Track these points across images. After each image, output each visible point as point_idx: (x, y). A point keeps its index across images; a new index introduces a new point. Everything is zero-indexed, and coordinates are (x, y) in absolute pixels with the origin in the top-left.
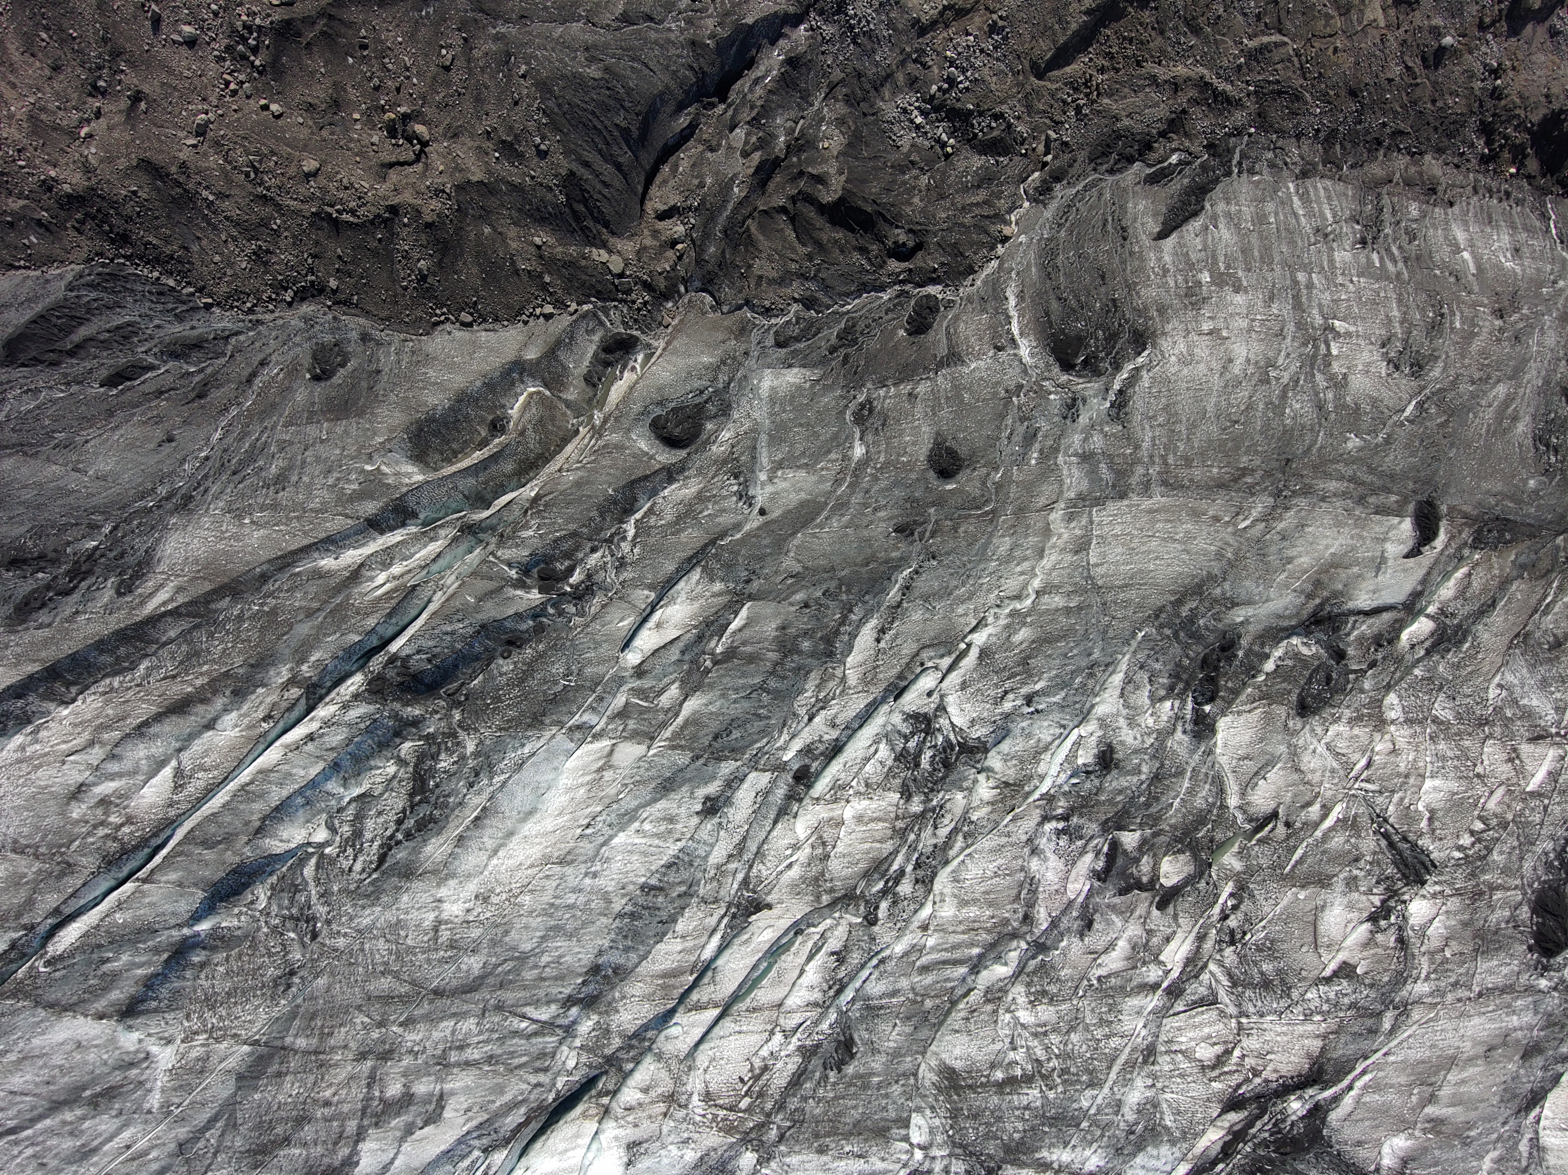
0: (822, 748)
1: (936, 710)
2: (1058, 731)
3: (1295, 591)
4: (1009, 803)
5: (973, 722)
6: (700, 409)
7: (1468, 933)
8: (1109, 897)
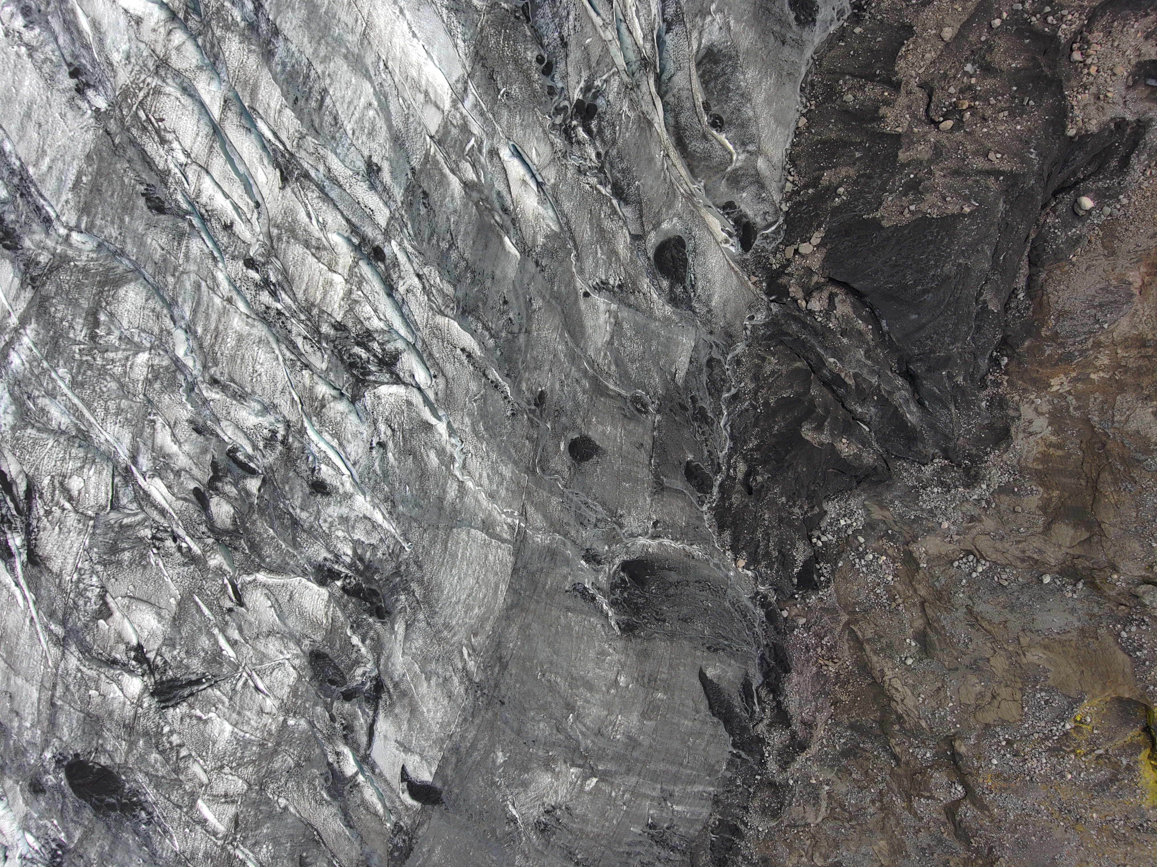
0: (395, 277)
1: (398, 376)
2: (352, 458)
3: (404, 675)
4: (307, 402)
5: (379, 398)
6: (681, 280)
7: (102, 712)
8: (214, 452)
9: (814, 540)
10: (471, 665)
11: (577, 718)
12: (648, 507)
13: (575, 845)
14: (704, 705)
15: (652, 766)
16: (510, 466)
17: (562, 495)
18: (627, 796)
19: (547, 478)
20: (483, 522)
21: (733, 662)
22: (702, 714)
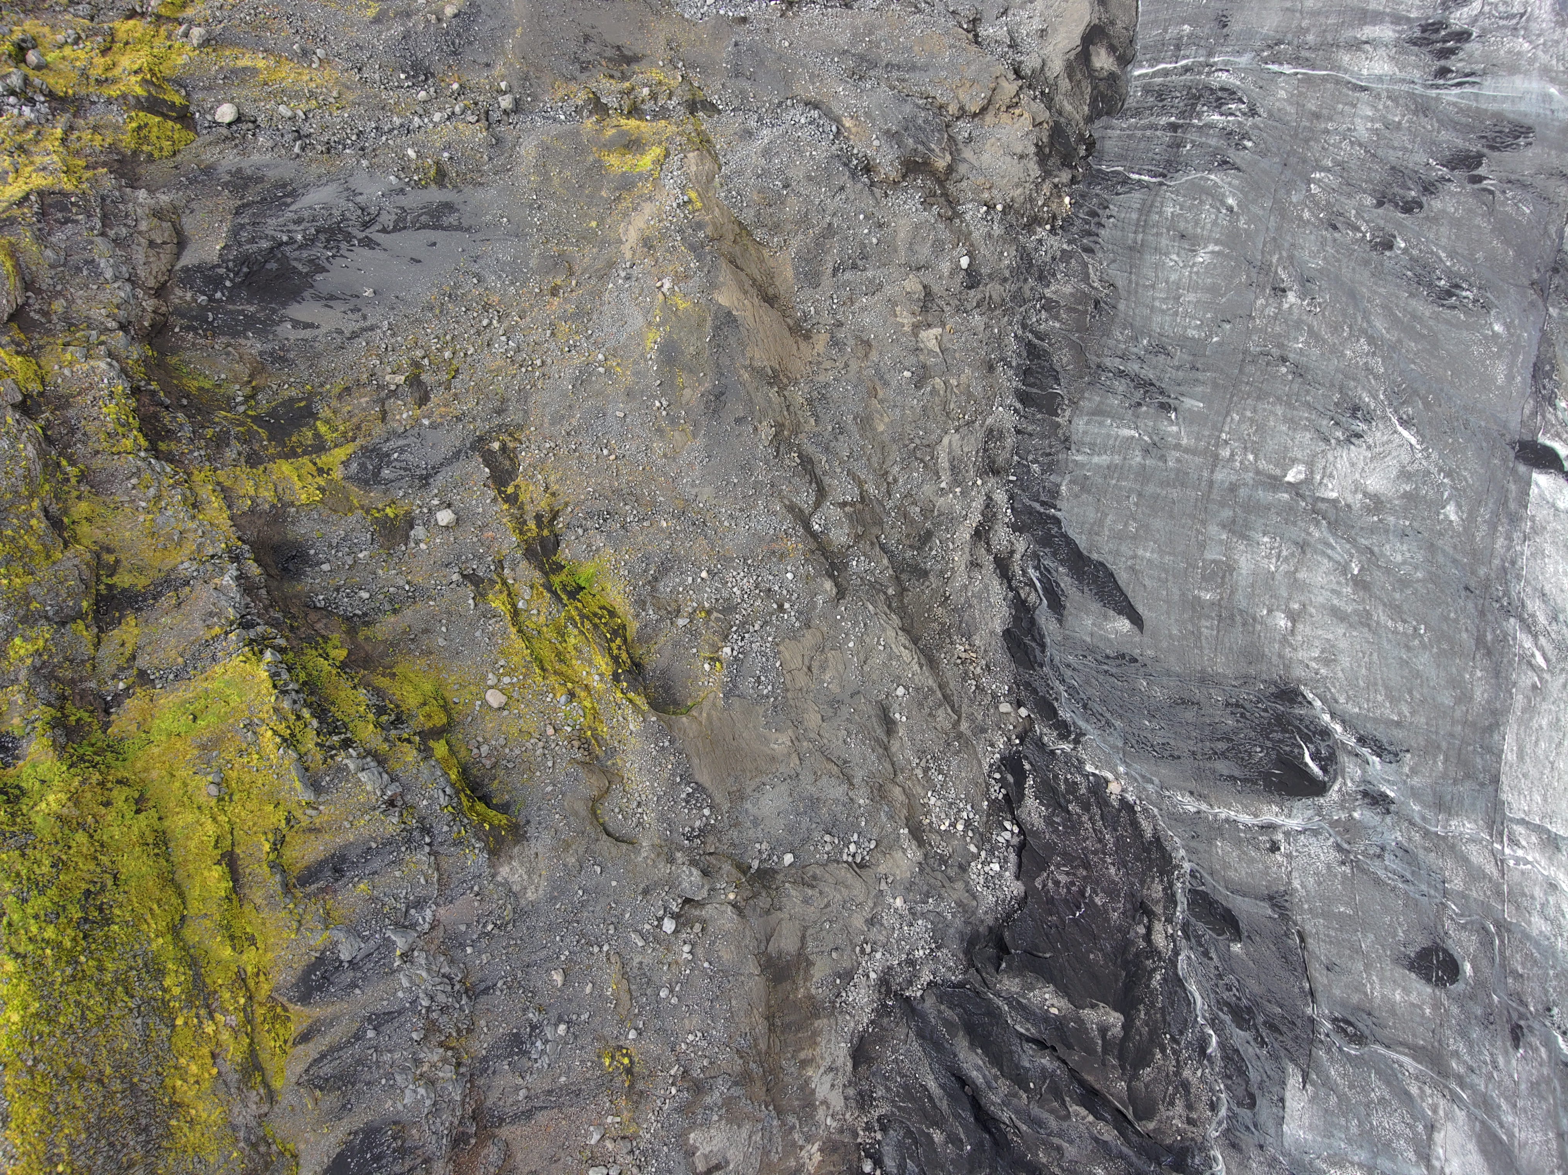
9: (1016, 830)
10: (1528, 643)
11: (1344, 569)
12: (1295, 874)
13: (1295, 387)
14: (1123, 578)
15: (1192, 494)
16: (1535, 933)
17: (1445, 893)
18: (1225, 453)
19: (1475, 917)
20: (1558, 849)
21: (1088, 639)
22: (1121, 565)
